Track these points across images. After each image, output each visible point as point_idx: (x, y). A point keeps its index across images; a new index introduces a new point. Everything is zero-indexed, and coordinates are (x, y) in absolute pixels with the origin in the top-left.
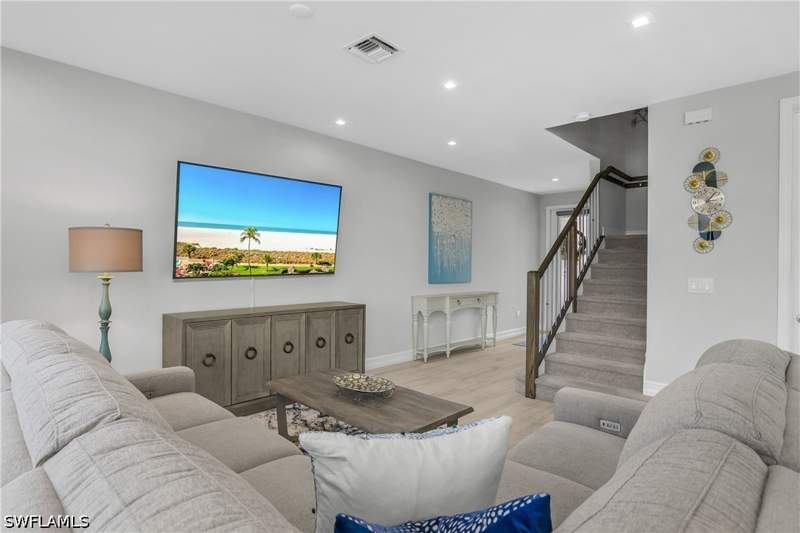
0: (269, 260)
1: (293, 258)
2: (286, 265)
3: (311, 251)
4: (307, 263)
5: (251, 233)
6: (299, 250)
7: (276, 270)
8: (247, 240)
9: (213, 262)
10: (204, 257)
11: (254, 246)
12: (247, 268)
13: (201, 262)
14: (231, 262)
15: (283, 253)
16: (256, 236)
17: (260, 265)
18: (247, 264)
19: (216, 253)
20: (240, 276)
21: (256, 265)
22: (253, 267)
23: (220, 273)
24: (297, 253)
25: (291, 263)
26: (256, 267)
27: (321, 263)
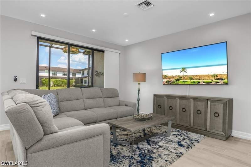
0: (191, 79)
1: (201, 77)
2: (199, 80)
3: (211, 74)
4: (210, 79)
5: (183, 70)
6: (204, 74)
7: (195, 82)
8: (182, 72)
9: (173, 80)
10: (170, 79)
11: (185, 74)
12: (183, 81)
13: (169, 80)
14: (178, 80)
15: (197, 76)
16: (185, 71)
17: (188, 80)
18: (183, 80)
19: (173, 77)
20: (181, 84)
21: (186, 80)
22: (185, 81)
23: (175, 83)
24: (203, 75)
25: (201, 79)
26: (187, 81)
27: (217, 79)
